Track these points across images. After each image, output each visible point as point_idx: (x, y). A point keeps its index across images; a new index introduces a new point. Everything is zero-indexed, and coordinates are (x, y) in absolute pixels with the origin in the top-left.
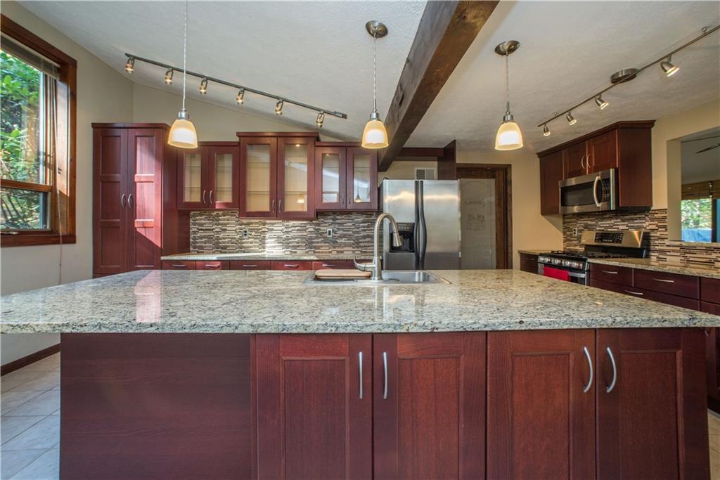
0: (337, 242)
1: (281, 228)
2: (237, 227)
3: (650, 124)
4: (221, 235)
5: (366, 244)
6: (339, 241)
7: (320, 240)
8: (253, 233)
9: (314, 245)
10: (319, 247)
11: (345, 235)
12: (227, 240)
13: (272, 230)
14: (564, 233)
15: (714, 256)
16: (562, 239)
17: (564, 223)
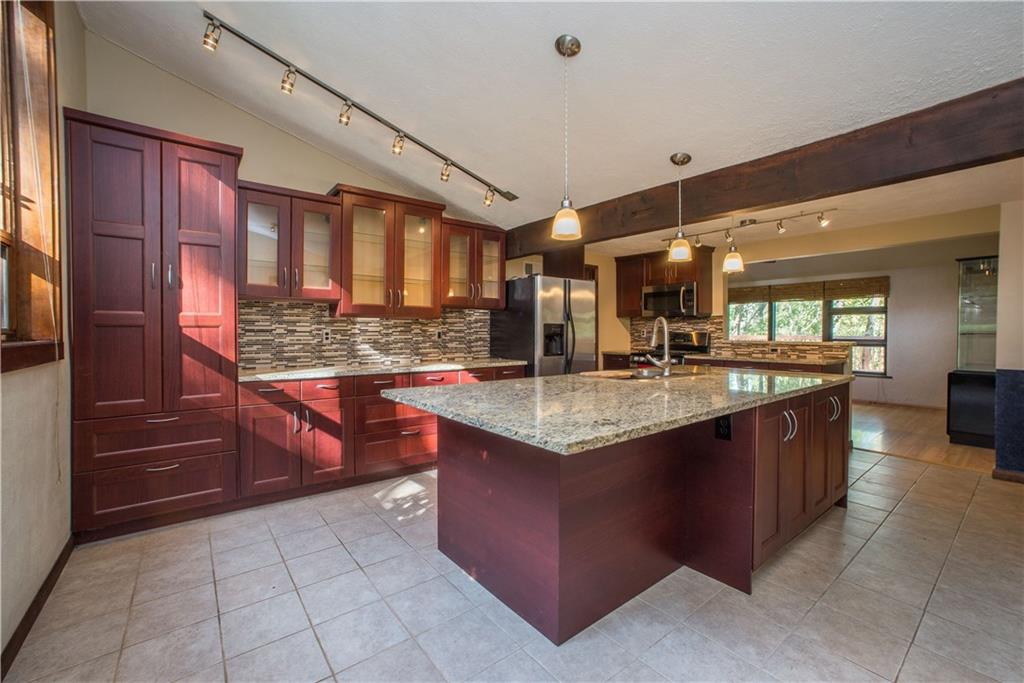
0: (447, 347)
1: (378, 329)
2: (313, 327)
3: (712, 249)
4: (287, 340)
5: (479, 349)
6: (449, 345)
7: (428, 345)
8: (338, 337)
9: (421, 351)
10: (426, 354)
11: (456, 337)
12: (296, 347)
13: (367, 331)
14: (632, 334)
15: (752, 349)
16: (630, 340)
17: (632, 325)
